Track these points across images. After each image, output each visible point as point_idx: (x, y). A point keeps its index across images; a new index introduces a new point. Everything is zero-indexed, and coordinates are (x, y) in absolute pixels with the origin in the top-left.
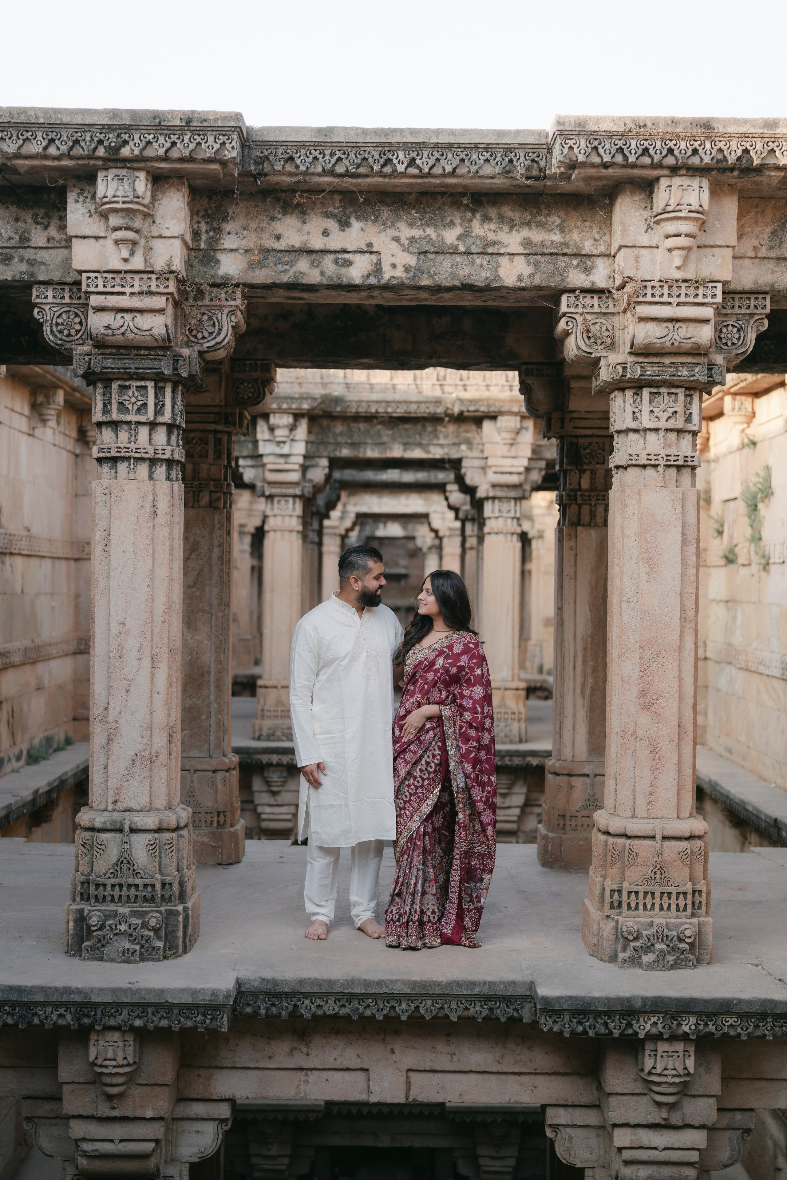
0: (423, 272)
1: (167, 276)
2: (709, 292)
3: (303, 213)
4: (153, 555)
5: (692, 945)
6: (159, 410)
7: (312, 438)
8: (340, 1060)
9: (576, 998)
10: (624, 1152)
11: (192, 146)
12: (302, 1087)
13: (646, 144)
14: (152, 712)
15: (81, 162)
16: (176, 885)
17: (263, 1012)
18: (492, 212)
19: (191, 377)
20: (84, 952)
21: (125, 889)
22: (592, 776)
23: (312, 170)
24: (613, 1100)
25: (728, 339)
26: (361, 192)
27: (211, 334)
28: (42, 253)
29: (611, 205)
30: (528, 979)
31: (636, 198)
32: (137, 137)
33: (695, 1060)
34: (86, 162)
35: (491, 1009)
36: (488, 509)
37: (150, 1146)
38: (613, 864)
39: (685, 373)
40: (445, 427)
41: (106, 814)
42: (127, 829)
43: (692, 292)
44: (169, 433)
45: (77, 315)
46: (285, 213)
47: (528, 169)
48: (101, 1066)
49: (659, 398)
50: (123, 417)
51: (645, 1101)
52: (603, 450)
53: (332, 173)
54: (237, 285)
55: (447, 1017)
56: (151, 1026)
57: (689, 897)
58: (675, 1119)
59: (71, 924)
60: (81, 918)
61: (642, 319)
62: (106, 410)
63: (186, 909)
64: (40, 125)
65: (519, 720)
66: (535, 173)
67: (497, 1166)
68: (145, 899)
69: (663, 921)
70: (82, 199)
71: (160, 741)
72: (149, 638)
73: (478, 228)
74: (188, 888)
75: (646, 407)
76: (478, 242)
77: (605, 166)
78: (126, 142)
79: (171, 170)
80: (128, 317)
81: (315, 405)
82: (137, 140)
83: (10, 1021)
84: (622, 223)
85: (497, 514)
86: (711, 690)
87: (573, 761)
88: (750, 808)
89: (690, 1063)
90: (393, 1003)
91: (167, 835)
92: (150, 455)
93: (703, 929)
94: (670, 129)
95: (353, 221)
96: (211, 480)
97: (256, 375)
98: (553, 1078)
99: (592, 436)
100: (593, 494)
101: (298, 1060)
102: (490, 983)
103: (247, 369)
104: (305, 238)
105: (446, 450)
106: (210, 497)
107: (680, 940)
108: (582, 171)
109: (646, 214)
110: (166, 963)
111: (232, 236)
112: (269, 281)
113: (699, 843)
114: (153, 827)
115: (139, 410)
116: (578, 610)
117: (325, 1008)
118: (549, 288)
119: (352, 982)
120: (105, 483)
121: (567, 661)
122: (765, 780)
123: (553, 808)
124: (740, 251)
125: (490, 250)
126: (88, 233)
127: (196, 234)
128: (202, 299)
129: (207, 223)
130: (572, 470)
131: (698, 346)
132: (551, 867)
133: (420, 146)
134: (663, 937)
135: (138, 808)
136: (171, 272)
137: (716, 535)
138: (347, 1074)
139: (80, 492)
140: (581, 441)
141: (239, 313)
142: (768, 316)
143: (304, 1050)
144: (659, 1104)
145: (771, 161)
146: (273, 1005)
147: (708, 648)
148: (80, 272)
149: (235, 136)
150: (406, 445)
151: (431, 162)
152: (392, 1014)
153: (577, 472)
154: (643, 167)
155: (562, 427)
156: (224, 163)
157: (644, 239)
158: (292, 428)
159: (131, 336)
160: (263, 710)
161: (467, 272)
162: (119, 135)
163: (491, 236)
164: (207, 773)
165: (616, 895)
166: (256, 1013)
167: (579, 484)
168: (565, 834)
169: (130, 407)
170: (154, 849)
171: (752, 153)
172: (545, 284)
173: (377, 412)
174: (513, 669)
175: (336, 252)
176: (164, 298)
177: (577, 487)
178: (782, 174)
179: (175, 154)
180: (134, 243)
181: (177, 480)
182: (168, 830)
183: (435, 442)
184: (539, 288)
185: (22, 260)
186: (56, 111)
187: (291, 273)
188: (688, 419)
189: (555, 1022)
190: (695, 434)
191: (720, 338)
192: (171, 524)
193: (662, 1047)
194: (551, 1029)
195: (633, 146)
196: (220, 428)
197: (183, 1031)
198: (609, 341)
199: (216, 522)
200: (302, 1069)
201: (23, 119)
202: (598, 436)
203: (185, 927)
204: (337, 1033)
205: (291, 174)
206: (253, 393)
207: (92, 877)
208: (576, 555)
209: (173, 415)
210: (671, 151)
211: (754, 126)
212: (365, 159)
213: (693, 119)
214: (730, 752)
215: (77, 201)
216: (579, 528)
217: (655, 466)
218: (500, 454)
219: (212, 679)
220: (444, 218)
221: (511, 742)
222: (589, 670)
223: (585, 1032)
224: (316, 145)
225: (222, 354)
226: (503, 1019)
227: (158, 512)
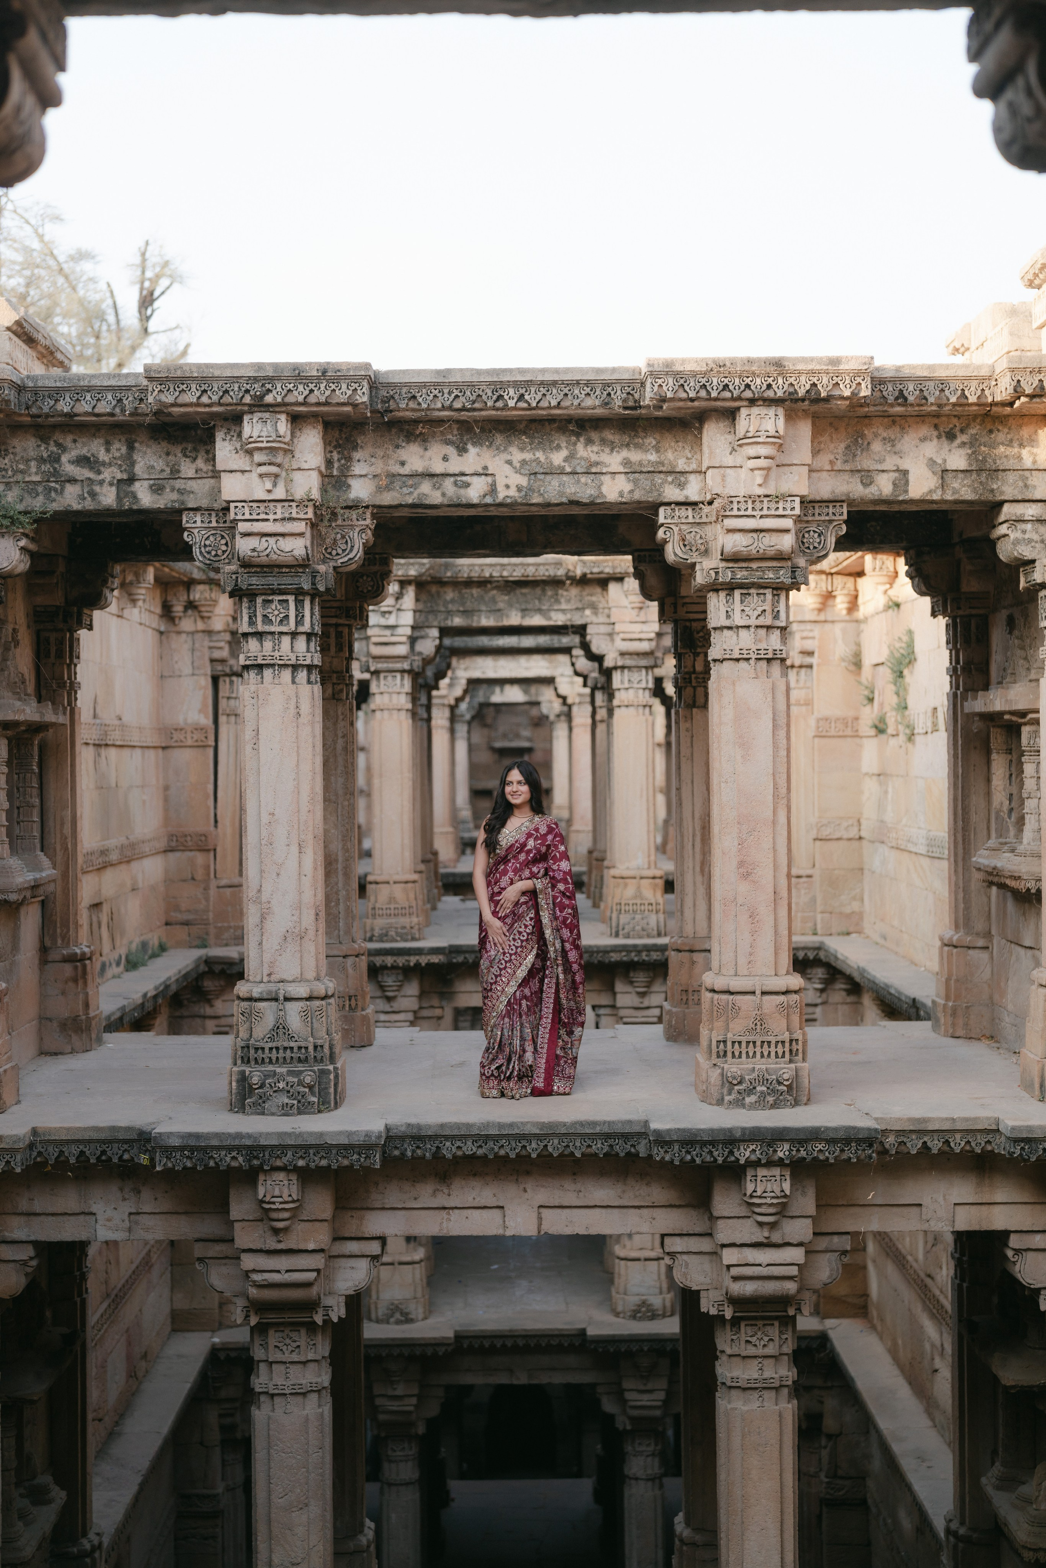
0: (533, 491)
1: (306, 503)
2: (788, 505)
3: (425, 441)
4: (298, 751)
5: (790, 1087)
6: (299, 621)
7: (421, 606)
8: (478, 1199)
9: (684, 1130)
10: (732, 1269)
11: (328, 393)
12: (445, 1225)
13: (726, 381)
14: (300, 893)
15: (229, 408)
16: (326, 1047)
17: (409, 1154)
18: (594, 435)
19: (327, 590)
20: (247, 1108)
21: (281, 1051)
23: (432, 406)
24: (721, 1223)
25: (810, 543)
26: (476, 421)
27: (344, 551)
28: (190, 482)
29: (700, 430)
30: (642, 1117)
31: (721, 425)
32: (279, 386)
33: (792, 1185)
34: (234, 407)
35: (611, 1146)
36: (617, 679)
37: (313, 1275)
38: (718, 1018)
39: (771, 576)
40: (567, 590)
41: (262, 985)
42: (282, 998)
43: (773, 505)
44: (308, 641)
45: (223, 537)
46: (408, 442)
47: (625, 401)
48: (269, 1203)
49: (749, 598)
50: (267, 628)
51: (749, 1222)
53: (450, 408)
54: (367, 507)
55: (572, 1154)
56: (312, 1165)
57: (787, 1045)
58: (776, 1238)
59: (234, 1084)
60: (243, 1079)
61: (729, 531)
62: (252, 622)
63: (336, 1069)
64: (194, 379)
65: (657, 912)
66: (631, 403)
67: (645, 1400)
68: (300, 1060)
69: (764, 1067)
70: (229, 437)
71: (308, 919)
72: (296, 827)
73: (583, 451)
74: (337, 1050)
75: (738, 607)
76: (583, 463)
77: (692, 400)
78: (269, 391)
79: (308, 412)
80: (272, 540)
81: (423, 570)
82: (279, 389)
83: (189, 1164)
84: (709, 447)
85: (626, 685)
86: (866, 872)
87: (694, 937)
88: (893, 991)
89: (787, 1186)
90: (524, 1143)
91: (317, 1003)
92: (293, 662)
93: (800, 1073)
94: (746, 368)
95: (469, 446)
96: (334, 672)
97: (375, 568)
98: (669, 1210)
101: (441, 1200)
102: (609, 1123)
104: (427, 463)
105: (569, 616)
106: (333, 689)
107: (780, 1083)
108: (672, 404)
109: (730, 438)
110: (320, 1115)
111: (362, 463)
112: (396, 503)
113: (795, 997)
114: (305, 995)
115: (281, 621)
116: (695, 790)
117: (464, 1149)
118: (648, 502)
119: (488, 1125)
120: (253, 688)
121: (685, 840)
122: (916, 965)
123: (677, 984)
124: (817, 464)
125: (594, 470)
126: (235, 467)
127: (329, 463)
128: (336, 520)
129: (339, 453)
130: (686, 653)
131: (780, 552)
132: (675, 1041)
133: (528, 383)
134: (764, 1081)
135: (290, 979)
136: (311, 500)
137: (866, 702)
138: (485, 1213)
139: (165, 674)
140: (694, 624)
141: (369, 532)
142: (845, 522)
143: (446, 1191)
144: (761, 1224)
145: (836, 393)
146: (418, 1147)
147: (863, 827)
148: (229, 502)
149: (365, 383)
150: (524, 611)
151: (538, 398)
152: (524, 1153)
153: (691, 655)
154: (724, 400)
155: (675, 612)
156: (355, 406)
157: (729, 460)
158: (399, 597)
159: (274, 557)
160: (374, 909)
161: (573, 490)
162: (263, 385)
163: (594, 458)
164: (337, 959)
165: (722, 1045)
166: (403, 1154)
167: (694, 666)
168: (688, 1008)
169: (273, 619)
170: (306, 1015)
171: (819, 387)
172: (643, 499)
173: (491, 576)
174: (649, 856)
175: (455, 475)
176: (304, 523)
177: (692, 670)
178: (848, 402)
179: (312, 399)
180: (277, 476)
181: (316, 682)
182: (317, 998)
183: (556, 607)
184: (639, 502)
185: (173, 490)
186: (207, 366)
187: (415, 495)
188: (776, 616)
189: (666, 1152)
190: (783, 629)
191: (803, 543)
192: (312, 723)
193: (761, 1172)
194: (663, 1158)
195: (715, 383)
196: (341, 621)
197: (342, 1170)
198: (703, 548)
199: (339, 713)
200: (444, 1208)
201: (179, 373)
203: (336, 1085)
204: (475, 1175)
205: (413, 410)
206: (373, 587)
207: (252, 1042)
208: (692, 737)
209: (312, 625)
210: (748, 386)
211: (819, 364)
212: (479, 396)
213: (767, 358)
214: (885, 939)
215: (224, 440)
216: (695, 710)
217: (748, 659)
218: (628, 619)
219: (340, 866)
220: (551, 442)
221: (649, 936)
223: (693, 1160)
224: (436, 385)
225: (354, 567)
226: (622, 1154)
227: (301, 712)
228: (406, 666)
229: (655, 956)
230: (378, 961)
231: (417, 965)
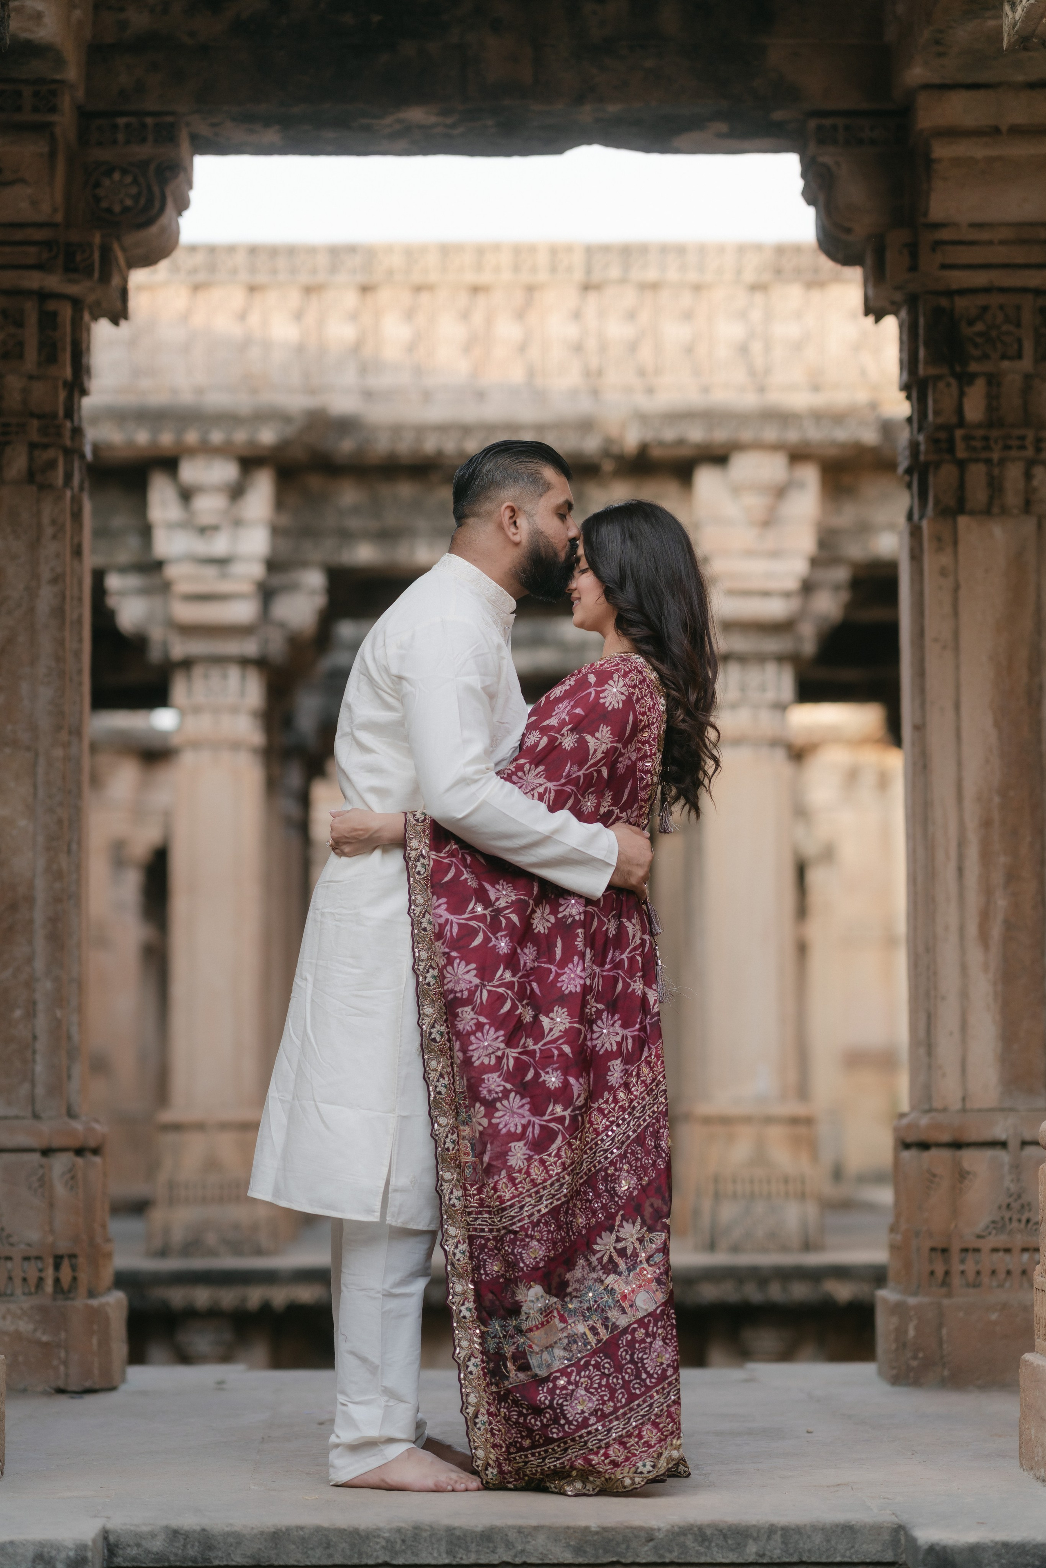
7: (285, 520)
22: (1013, 1144)
52: (1018, 325)
81: (290, 431)
87: (964, 1110)
96: (32, 415)
97: (143, 151)
99: (987, 290)
100: (995, 433)
102: (787, 1533)
103: (121, 137)
106: (31, 459)
116: (965, 724)
121: (940, 855)
123: (917, 1234)
130: (938, 378)
132: (915, 1383)
140: (961, 303)
153: (953, 382)
155: (913, 268)
158: (237, 492)
160: (170, 1185)
164: (26, 1157)
167: (960, 411)
168: (949, 1295)
173: (440, 454)
177: (954, 420)
196: (53, 282)
199: (46, 519)
202: (1003, 290)
206: (136, 198)
208: (956, 589)
216: (963, 521)
218: (737, 548)
219: (39, 916)
221: (784, 1248)
222: (998, 877)
228: (250, 647)
229: (800, 1292)
230: (177, 1297)
231: (266, 1308)
